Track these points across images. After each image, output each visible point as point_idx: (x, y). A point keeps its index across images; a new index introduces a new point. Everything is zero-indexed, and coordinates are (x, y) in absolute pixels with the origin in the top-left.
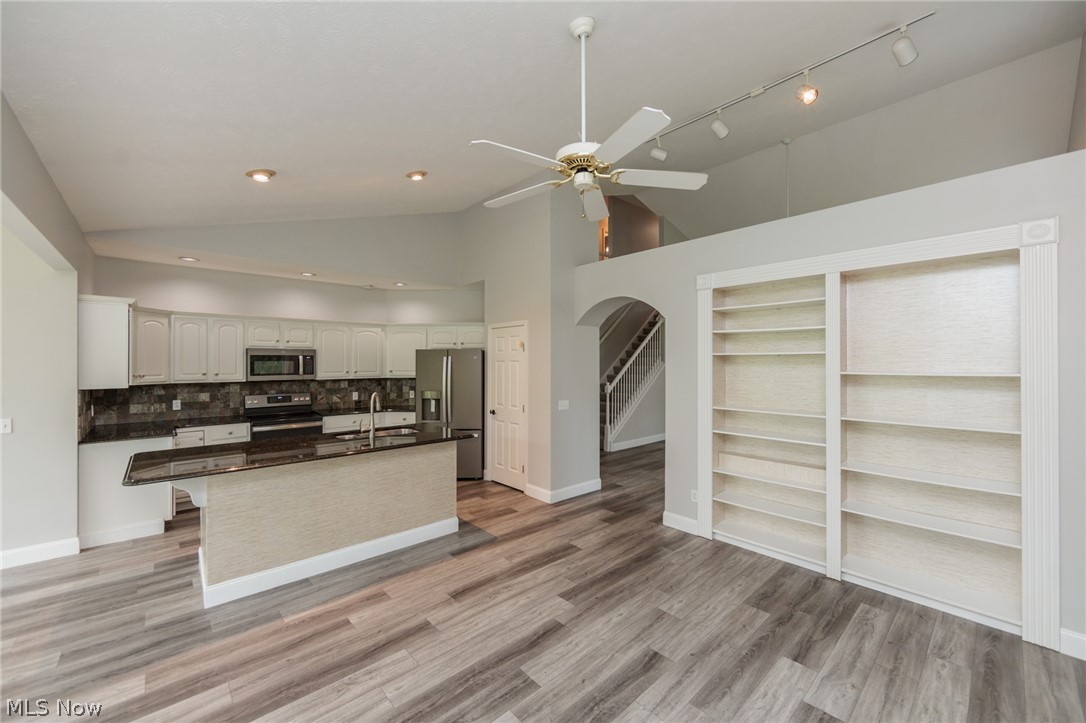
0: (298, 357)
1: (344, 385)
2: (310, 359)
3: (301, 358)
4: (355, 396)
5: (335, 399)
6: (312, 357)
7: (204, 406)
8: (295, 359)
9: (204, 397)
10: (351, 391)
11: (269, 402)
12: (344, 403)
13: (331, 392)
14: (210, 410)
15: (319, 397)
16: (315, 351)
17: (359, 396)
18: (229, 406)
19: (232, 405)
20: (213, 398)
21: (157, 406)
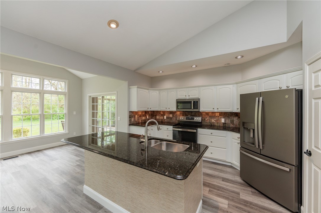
0: (191, 102)
1: (217, 114)
2: (196, 103)
3: (192, 102)
4: (223, 120)
5: (213, 121)
6: (197, 102)
7: (171, 118)
8: (190, 102)
9: (171, 116)
10: (221, 118)
11: (186, 119)
12: (218, 123)
13: (211, 117)
14: (172, 120)
15: (206, 119)
16: (199, 99)
17: (225, 121)
18: (177, 119)
19: (178, 119)
20: (173, 116)
21: (161, 117)
